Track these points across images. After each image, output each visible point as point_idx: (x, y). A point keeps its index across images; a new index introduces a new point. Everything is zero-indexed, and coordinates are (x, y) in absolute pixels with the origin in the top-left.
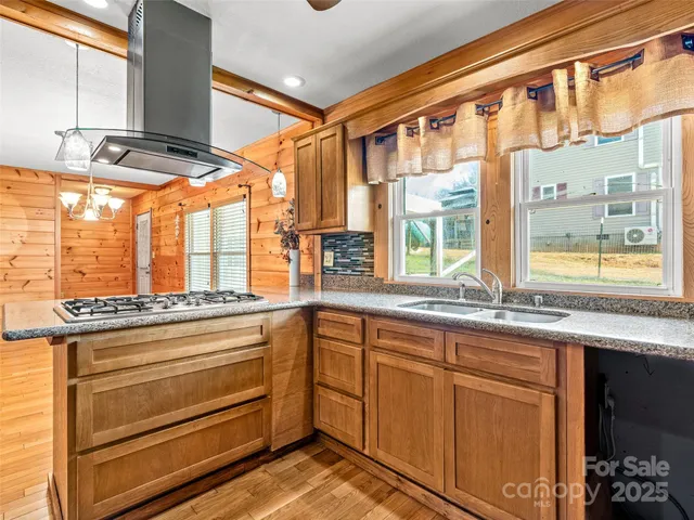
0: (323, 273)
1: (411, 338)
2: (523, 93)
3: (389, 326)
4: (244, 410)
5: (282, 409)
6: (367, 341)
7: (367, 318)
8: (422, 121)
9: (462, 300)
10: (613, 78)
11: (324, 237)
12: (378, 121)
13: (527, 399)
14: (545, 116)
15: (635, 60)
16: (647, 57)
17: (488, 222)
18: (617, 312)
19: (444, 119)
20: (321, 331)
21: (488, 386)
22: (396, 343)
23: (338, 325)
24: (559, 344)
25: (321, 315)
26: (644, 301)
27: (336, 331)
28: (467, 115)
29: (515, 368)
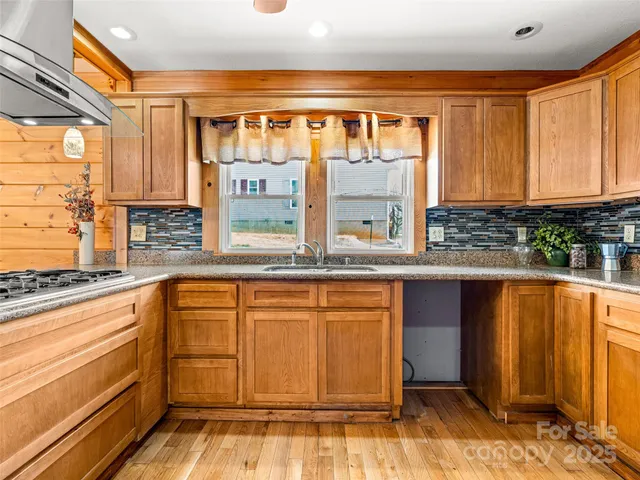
0: (129, 248)
1: (289, 294)
2: (340, 122)
3: (265, 287)
4: (121, 401)
5: (147, 392)
6: (241, 304)
7: (240, 283)
8: (263, 119)
9: (293, 265)
10: (387, 128)
11: (131, 209)
12: (227, 108)
13: (372, 318)
14: (351, 140)
15: (397, 122)
16: (403, 123)
17: (310, 207)
18: (386, 264)
19: (278, 122)
20: (181, 303)
21: (349, 316)
22: (274, 301)
23: (205, 294)
24: (389, 281)
25: (182, 287)
26: (397, 257)
27: (202, 300)
28: (301, 125)
29: (368, 301)
